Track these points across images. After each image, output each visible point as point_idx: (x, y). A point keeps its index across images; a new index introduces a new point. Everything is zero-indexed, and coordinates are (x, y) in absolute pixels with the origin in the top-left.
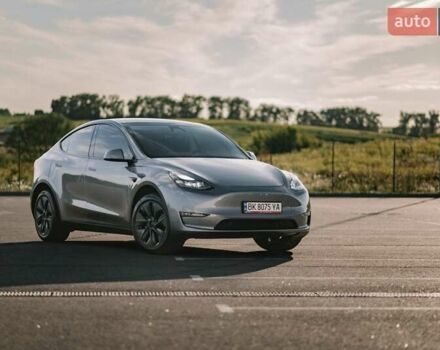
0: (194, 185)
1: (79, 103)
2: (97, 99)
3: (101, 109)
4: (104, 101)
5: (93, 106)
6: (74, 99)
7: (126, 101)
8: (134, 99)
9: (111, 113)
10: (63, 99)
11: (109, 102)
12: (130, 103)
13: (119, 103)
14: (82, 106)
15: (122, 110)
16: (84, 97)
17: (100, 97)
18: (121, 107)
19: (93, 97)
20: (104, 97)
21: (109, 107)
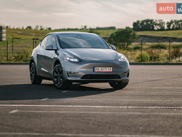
0: (74, 60)
1: (145, 24)
2: (153, 22)
3: (155, 26)
4: (156, 22)
5: (151, 25)
6: (143, 22)
7: (166, 22)
8: (170, 21)
9: (159, 28)
10: (138, 22)
11: (158, 23)
12: (168, 23)
13: (163, 23)
14: (146, 25)
15: (164, 26)
16: (147, 21)
17: (154, 20)
18: (163, 25)
19: (151, 21)
20: (156, 20)
21: (158, 25)
